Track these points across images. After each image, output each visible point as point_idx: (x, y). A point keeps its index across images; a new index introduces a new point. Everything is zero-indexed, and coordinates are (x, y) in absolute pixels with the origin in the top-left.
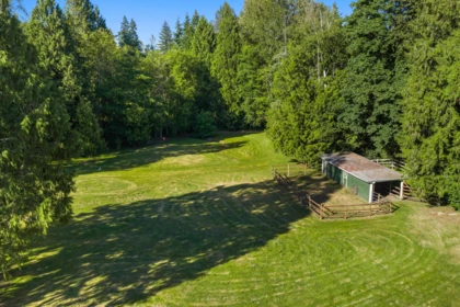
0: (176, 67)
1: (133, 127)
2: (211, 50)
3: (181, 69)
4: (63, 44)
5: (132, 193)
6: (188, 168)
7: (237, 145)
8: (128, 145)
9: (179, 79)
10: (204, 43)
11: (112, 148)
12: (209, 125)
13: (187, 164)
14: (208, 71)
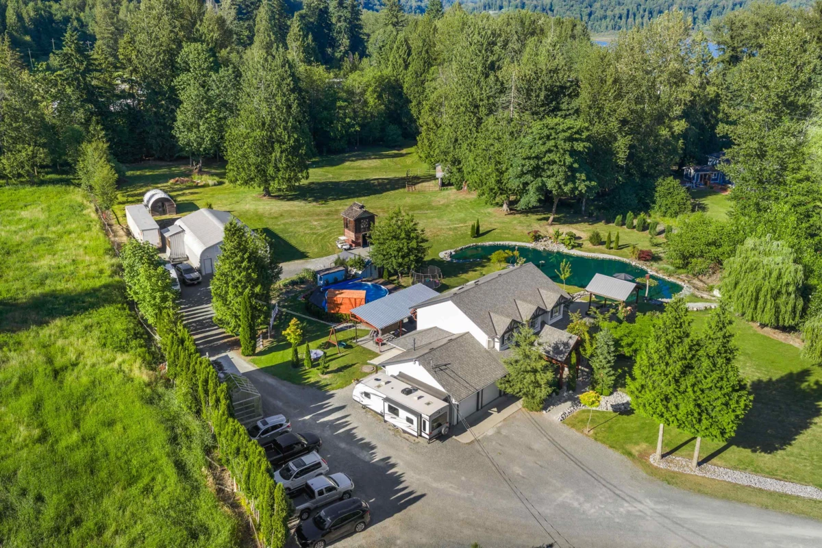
0: (370, 89)
1: (334, 139)
2: (406, 67)
3: (374, 91)
4: (292, 86)
5: (329, 178)
6: (365, 169)
7: (402, 155)
8: (331, 152)
9: (371, 100)
10: (400, 61)
11: (320, 153)
12: (395, 136)
13: (365, 166)
14: (402, 88)
